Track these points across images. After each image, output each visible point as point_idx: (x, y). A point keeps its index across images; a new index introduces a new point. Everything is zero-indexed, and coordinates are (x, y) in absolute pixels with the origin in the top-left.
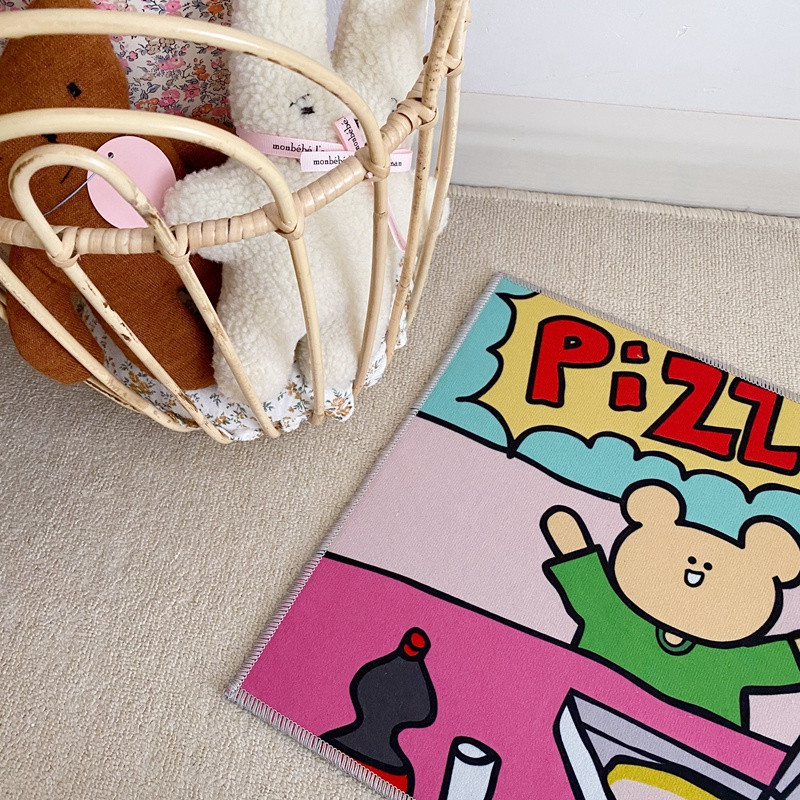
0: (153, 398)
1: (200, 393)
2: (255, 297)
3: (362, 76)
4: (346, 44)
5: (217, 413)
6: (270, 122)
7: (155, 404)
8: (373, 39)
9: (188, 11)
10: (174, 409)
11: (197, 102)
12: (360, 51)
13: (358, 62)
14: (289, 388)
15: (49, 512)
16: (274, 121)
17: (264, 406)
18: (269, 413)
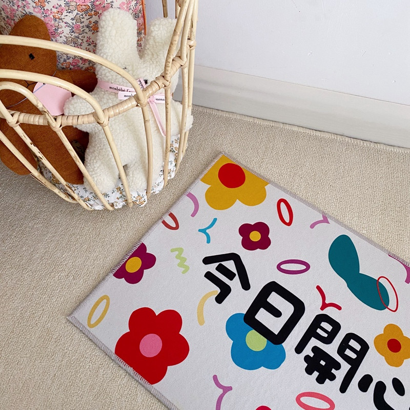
0: (60, 186)
3: (151, 62)
5: (85, 195)
8: (157, 48)
9: (83, 29)
10: (68, 192)
11: (87, 65)
13: (150, 56)
14: (117, 189)
16: (110, 77)
17: (106, 195)
18: (107, 199)
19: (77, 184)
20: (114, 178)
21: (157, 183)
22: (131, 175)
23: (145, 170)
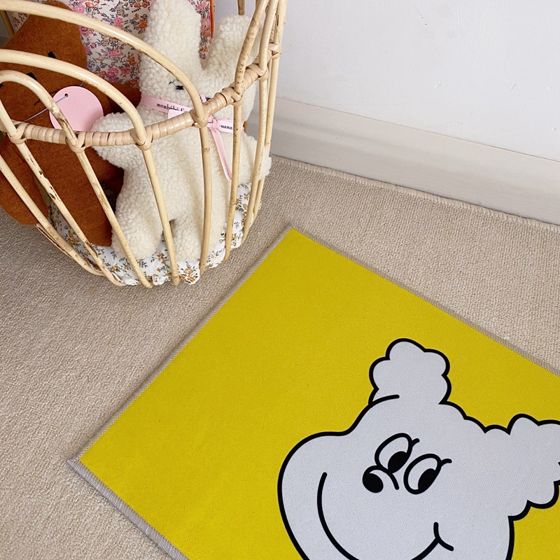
0: (79, 248)
1: (106, 249)
2: (137, 192)
3: (218, 75)
4: (212, 55)
5: (113, 263)
6: (157, 90)
7: (79, 252)
8: (226, 54)
9: (127, 25)
10: (90, 257)
11: (128, 78)
12: (219, 61)
13: (217, 66)
14: (158, 256)
15: (9, 310)
16: (159, 90)
17: (142, 264)
18: (144, 269)
19: (103, 245)
20: (156, 238)
21: (216, 252)
22: (179, 236)
23: (199, 229)
